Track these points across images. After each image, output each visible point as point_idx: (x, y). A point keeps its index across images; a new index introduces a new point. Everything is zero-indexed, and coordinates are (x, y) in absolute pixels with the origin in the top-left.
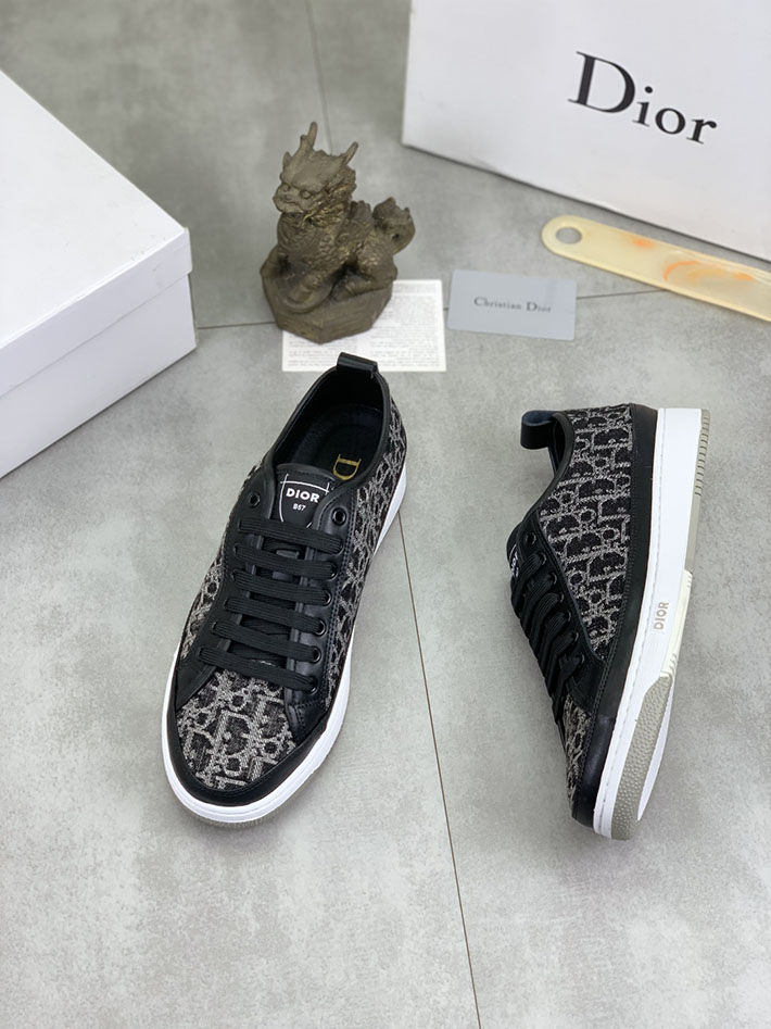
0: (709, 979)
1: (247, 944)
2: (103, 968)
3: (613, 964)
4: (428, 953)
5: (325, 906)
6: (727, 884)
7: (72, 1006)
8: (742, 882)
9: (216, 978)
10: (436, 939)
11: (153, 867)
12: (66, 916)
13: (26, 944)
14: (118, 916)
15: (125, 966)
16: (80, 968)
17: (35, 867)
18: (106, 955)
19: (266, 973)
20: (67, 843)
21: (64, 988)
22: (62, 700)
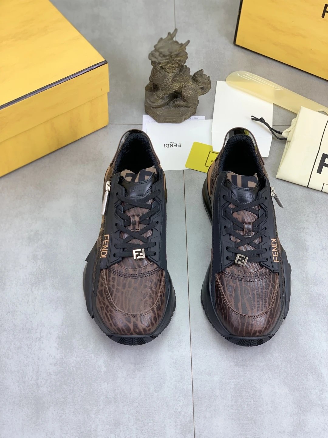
0: (295, 412)
1: (100, 376)
2: (38, 380)
3: (254, 401)
4: (176, 388)
5: (134, 364)
6: (307, 373)
7: (24, 394)
8: (314, 373)
9: (85, 389)
10: (179, 383)
11: (65, 341)
12: (26, 357)
13: (7, 367)
14: (47, 359)
15: (48, 380)
16: (28, 378)
17: (15, 336)
18: (40, 374)
19: (106, 389)
20: (30, 327)
21: (21, 386)
22: (35, 269)
